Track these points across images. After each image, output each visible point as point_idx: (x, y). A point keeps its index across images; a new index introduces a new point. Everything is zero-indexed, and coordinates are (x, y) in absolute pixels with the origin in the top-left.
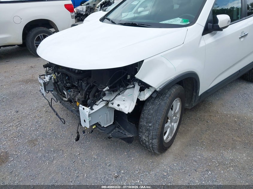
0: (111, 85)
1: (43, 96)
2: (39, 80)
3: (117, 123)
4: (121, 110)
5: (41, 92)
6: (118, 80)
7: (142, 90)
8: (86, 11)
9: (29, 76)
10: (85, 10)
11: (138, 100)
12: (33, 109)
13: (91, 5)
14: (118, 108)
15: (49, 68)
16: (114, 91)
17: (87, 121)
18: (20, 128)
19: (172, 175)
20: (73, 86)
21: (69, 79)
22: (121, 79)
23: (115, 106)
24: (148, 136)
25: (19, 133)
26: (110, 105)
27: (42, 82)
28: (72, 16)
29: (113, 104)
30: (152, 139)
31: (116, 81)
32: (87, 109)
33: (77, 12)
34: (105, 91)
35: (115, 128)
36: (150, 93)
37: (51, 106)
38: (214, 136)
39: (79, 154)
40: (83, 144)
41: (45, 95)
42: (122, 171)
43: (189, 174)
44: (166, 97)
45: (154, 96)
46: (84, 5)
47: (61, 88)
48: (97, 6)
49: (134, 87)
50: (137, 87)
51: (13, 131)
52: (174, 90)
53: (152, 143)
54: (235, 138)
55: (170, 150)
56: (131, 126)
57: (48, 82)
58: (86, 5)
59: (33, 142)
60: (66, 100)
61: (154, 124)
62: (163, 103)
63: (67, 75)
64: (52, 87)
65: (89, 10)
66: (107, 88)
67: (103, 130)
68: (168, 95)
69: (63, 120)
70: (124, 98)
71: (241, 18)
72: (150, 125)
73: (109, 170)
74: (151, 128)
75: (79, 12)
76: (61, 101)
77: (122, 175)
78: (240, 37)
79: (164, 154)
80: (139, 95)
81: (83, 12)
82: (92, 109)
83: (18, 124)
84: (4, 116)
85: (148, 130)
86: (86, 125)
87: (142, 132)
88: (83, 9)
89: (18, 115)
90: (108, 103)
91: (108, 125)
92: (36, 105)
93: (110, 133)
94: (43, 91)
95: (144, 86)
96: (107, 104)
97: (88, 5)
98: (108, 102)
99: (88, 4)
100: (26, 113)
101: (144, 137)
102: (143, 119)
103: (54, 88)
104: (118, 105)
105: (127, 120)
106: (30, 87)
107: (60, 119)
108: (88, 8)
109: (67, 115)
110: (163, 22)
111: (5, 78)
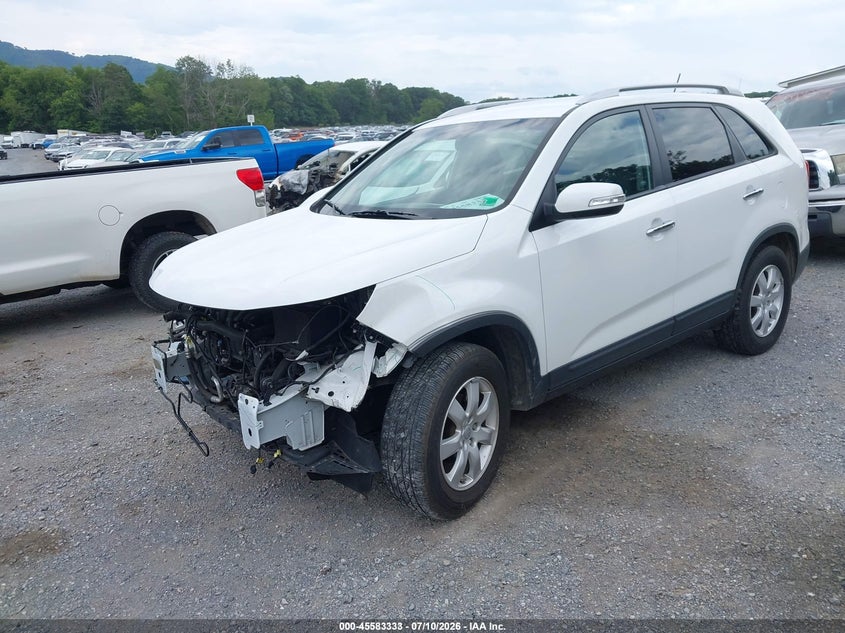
0: (313, 346)
1: (163, 393)
2: (153, 353)
3: (336, 445)
4: (336, 405)
5: (157, 384)
6: (329, 335)
7: (380, 353)
8: (310, 183)
9: (133, 361)
10: (305, 182)
11: (373, 376)
12: (136, 436)
13: (324, 167)
14: (329, 402)
15: (178, 321)
16: (322, 364)
17: (255, 432)
18: (101, 479)
19: (464, 564)
20: (236, 365)
21: (224, 346)
22: (337, 333)
23: (322, 396)
24: (401, 466)
25: (97, 489)
26: (312, 394)
27: (159, 357)
28: (257, 200)
29: (317, 391)
30: (410, 472)
31: (326, 338)
32: (254, 402)
33: (282, 187)
34: (301, 360)
35: (327, 455)
36: (399, 359)
37: (179, 416)
38: (597, 484)
39: (243, 529)
40: (255, 510)
41: (165, 390)
42: (343, 560)
43: (506, 562)
44: (439, 370)
45: (408, 365)
46: (305, 168)
47: (207, 375)
48: (342, 169)
49: (363, 349)
50: (371, 347)
51: (83, 486)
52: (461, 354)
53: (411, 482)
54: (649, 485)
55: (472, 515)
56: (364, 446)
57: (176, 359)
58: (311, 166)
59: (131, 508)
60: (218, 400)
61: (410, 433)
62: (431, 381)
63: (220, 337)
64: (183, 373)
65: (318, 181)
66: (304, 353)
67: (297, 459)
68: (443, 366)
69: (204, 448)
70: (343, 375)
71: (652, 188)
72: (402, 435)
73: (312, 559)
74: (405, 444)
75: (288, 186)
76: (207, 405)
77: (341, 566)
78: (649, 231)
79: (454, 523)
80: (376, 365)
81: (300, 188)
82: (267, 403)
83: (95, 471)
84: (62, 455)
85: (400, 449)
86: (253, 442)
87: (387, 457)
88: (299, 180)
89: (98, 451)
90: (307, 389)
91: (310, 446)
92: (144, 428)
93: (313, 463)
94: (162, 381)
95: (384, 344)
96: (304, 392)
97: (316, 168)
98: (306, 386)
99: (316, 164)
100: (117, 447)
101: (393, 471)
102: (389, 423)
103: (189, 373)
104: (331, 394)
105: (355, 432)
106: (132, 387)
107: (198, 444)
108: (314, 175)
109: (224, 447)
110: (450, 206)
111: (68, 368)
